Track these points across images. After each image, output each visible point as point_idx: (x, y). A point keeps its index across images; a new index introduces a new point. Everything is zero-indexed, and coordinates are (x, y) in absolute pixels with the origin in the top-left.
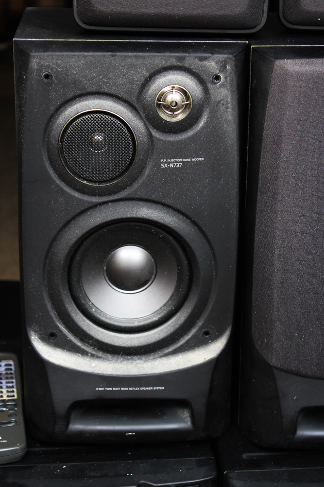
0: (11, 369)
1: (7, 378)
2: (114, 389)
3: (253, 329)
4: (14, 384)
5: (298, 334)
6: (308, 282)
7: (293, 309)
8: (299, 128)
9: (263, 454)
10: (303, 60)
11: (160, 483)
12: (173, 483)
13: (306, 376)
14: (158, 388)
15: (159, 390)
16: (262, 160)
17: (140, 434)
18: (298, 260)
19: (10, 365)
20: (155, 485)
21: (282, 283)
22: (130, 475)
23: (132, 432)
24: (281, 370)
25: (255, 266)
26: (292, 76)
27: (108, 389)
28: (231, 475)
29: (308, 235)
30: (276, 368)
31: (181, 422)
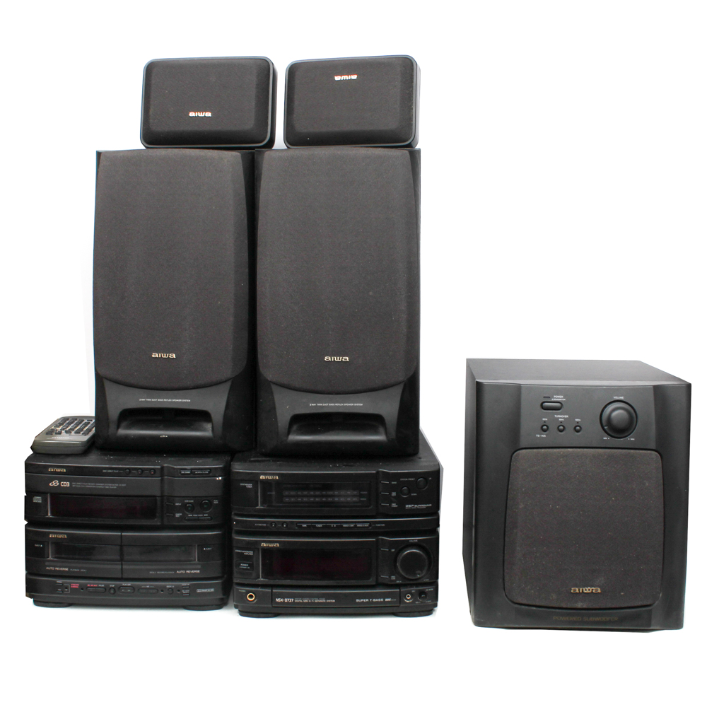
2: (153, 400)
3: (258, 356)
5: (287, 352)
11: (179, 466)
12: (190, 467)
14: (185, 400)
15: (187, 402)
20: (175, 467)
23: (165, 435)
24: (277, 384)
27: (148, 400)
30: (273, 383)
31: (205, 432)
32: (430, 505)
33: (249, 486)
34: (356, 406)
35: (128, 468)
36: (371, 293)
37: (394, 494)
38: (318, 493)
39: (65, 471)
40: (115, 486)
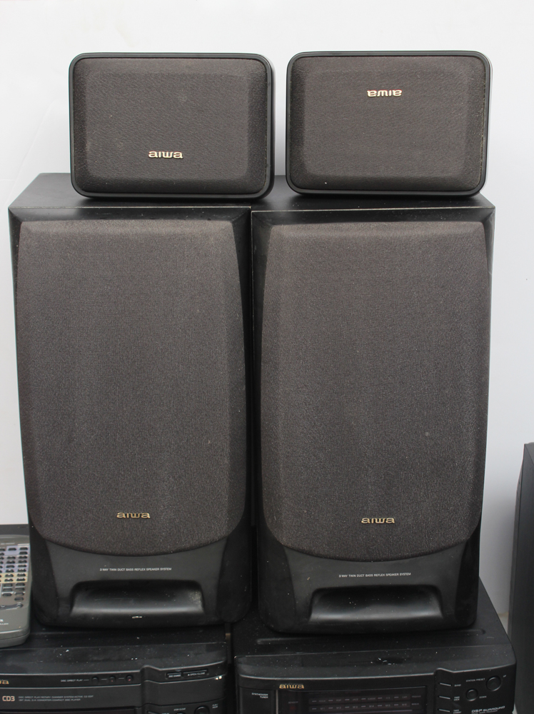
0: (26, 553)
1: (20, 562)
2: (119, 570)
3: (264, 507)
4: (27, 568)
5: (308, 511)
6: (314, 456)
7: (300, 485)
8: (297, 295)
9: (279, 639)
10: (300, 226)
11: (165, 667)
12: (179, 668)
13: (318, 556)
14: (165, 569)
15: (166, 571)
16: (264, 328)
17: (147, 617)
18: (302, 432)
19: (26, 549)
20: (160, 669)
21: (287, 457)
22: (134, 659)
23: (139, 615)
24: (293, 549)
25: (262, 439)
26: (288, 242)
27: (112, 570)
28: (241, 660)
29: (310, 407)
30: (287, 547)
31: (191, 605)
32: (504, 707)
33: (265, 696)
34: (402, 576)
35: (95, 676)
36: (427, 434)
37: (457, 698)
38: (355, 699)
39: (8, 683)
40: (78, 698)
